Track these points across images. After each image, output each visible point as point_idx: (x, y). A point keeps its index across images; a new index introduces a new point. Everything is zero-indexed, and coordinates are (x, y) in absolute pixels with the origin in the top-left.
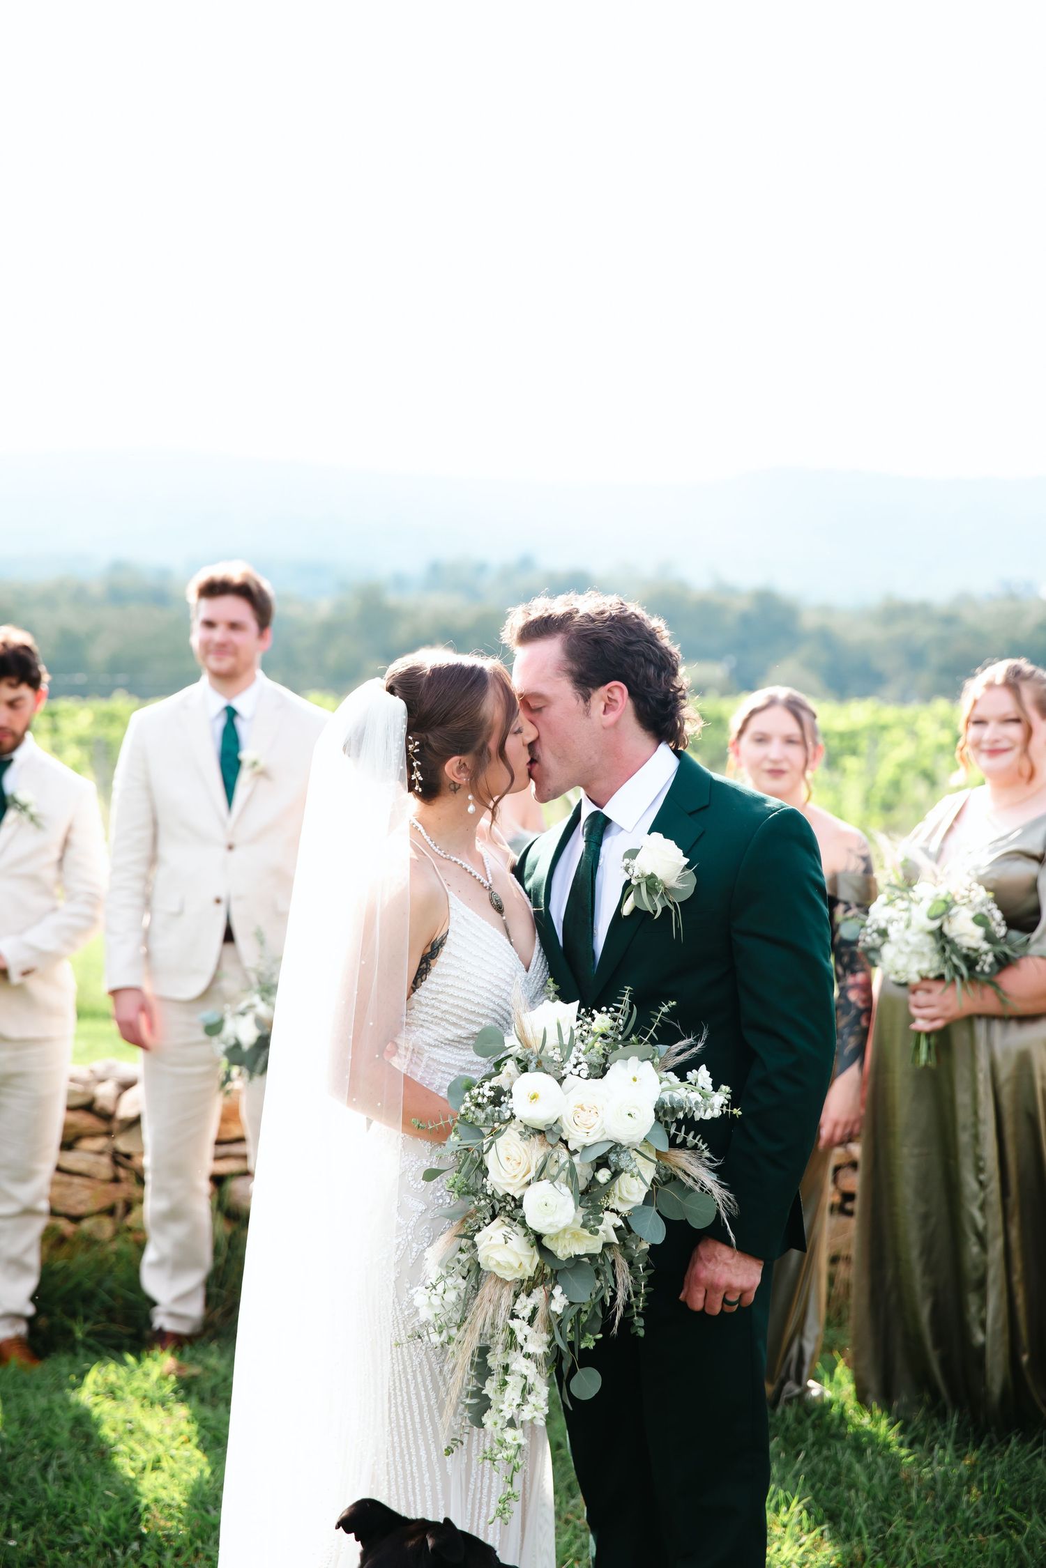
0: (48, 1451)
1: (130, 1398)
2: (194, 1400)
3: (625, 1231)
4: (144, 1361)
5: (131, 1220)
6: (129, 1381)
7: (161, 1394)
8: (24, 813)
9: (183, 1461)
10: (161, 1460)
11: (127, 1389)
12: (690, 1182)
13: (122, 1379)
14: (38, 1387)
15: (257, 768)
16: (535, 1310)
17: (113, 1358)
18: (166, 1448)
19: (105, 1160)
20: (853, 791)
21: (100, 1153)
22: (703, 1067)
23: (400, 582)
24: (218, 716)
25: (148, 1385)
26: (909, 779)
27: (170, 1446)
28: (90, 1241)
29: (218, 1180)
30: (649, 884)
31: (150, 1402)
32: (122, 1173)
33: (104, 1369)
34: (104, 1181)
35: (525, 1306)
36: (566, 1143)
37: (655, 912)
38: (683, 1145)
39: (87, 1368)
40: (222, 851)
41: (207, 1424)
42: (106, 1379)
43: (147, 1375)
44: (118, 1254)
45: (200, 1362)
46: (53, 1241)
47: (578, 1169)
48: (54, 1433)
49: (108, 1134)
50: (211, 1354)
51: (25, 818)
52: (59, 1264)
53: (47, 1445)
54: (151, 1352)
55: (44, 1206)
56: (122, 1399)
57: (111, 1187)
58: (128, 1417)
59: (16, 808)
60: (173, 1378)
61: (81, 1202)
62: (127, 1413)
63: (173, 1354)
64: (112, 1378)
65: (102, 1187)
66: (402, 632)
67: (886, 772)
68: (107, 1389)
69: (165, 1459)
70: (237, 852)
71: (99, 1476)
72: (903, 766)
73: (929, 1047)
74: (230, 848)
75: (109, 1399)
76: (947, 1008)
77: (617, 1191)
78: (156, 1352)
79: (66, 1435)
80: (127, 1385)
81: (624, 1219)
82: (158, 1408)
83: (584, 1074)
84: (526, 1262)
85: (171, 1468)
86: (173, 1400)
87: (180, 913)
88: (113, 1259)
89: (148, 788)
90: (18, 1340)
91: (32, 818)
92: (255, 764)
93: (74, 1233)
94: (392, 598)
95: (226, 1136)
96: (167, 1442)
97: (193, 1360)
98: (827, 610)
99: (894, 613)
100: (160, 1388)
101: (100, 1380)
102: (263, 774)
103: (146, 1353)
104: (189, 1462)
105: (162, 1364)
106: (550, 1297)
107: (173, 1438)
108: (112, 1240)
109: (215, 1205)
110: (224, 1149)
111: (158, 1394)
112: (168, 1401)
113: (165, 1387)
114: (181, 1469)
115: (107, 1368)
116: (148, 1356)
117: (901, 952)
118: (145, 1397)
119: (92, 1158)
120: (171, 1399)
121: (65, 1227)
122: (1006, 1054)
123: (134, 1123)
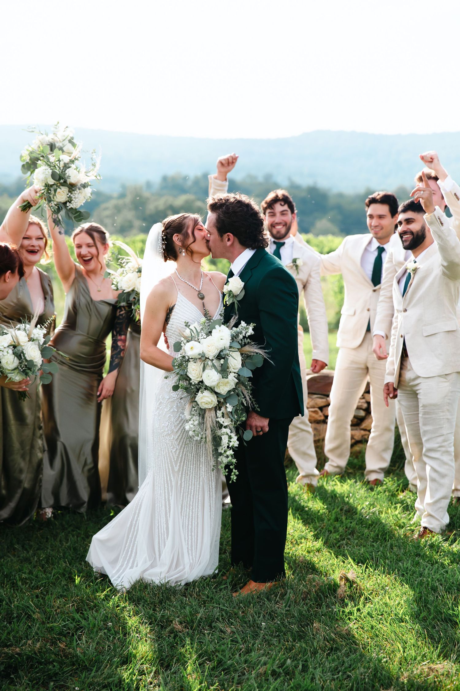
3: (239, 377)
12: (252, 354)
16: (223, 413)
22: (242, 321)
30: (229, 294)
35: (219, 413)
36: (208, 358)
38: (245, 345)
47: (215, 364)
77: (230, 365)
81: (237, 374)
83: (205, 337)
84: (214, 400)
106: (226, 407)
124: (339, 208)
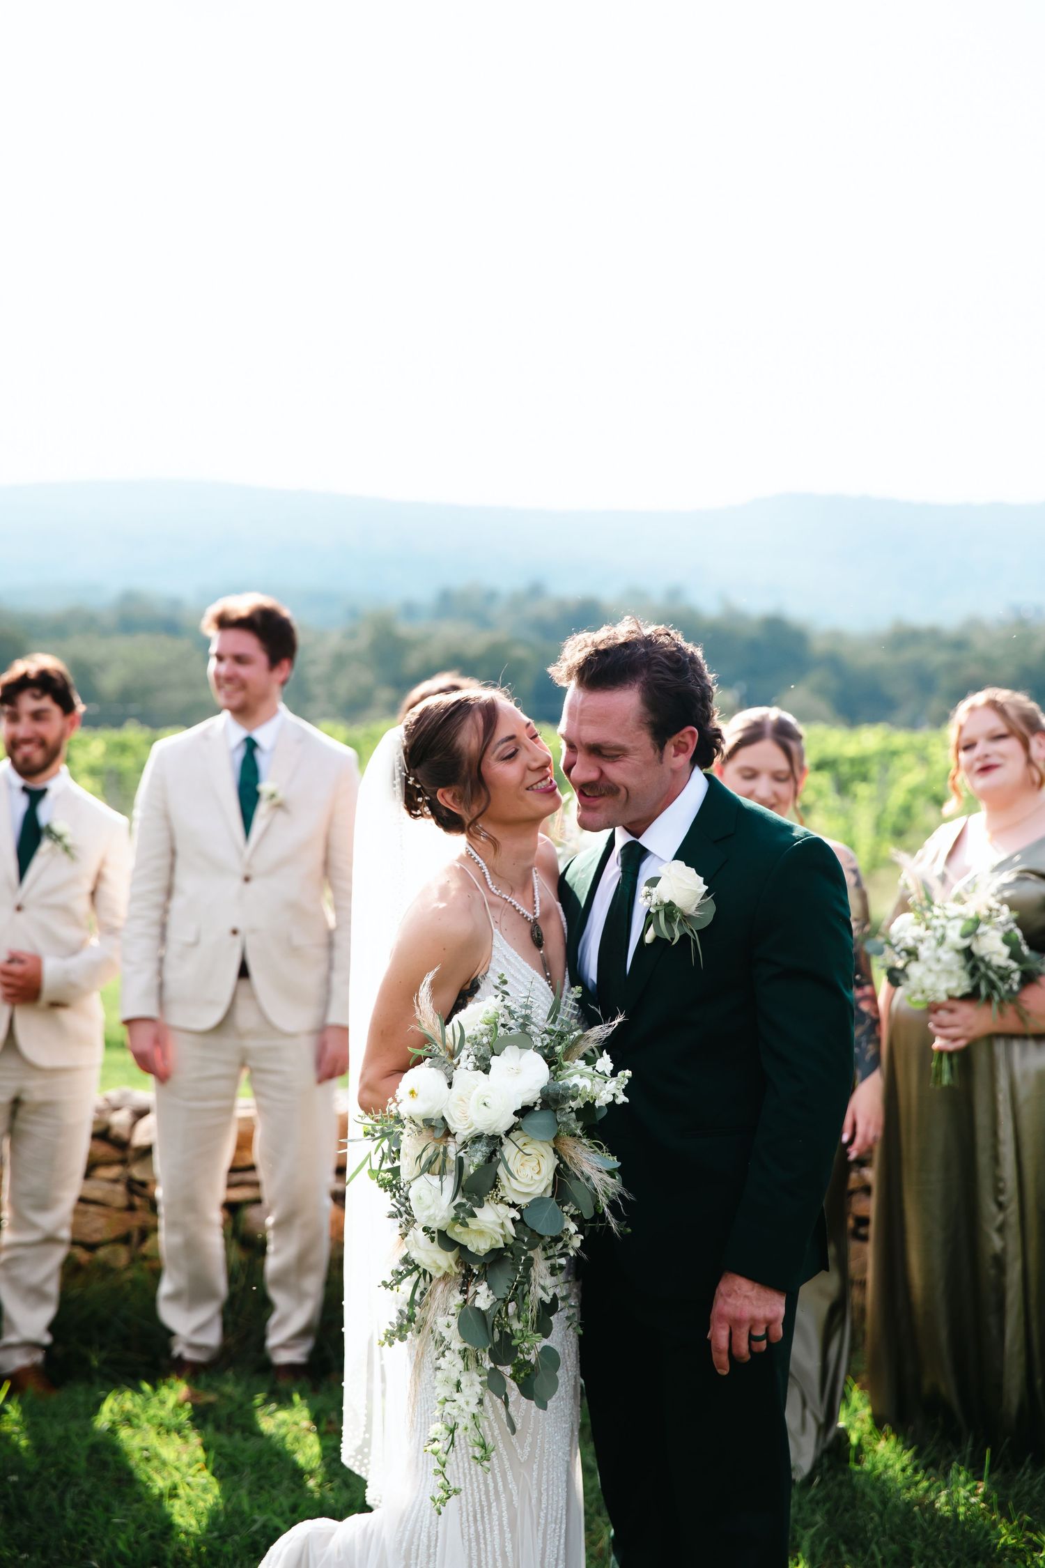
0: (65, 1479)
1: (146, 1425)
2: (210, 1428)
4: (160, 1389)
5: (146, 1248)
6: (145, 1408)
7: (178, 1421)
8: (58, 843)
9: (200, 1488)
10: (178, 1488)
11: (143, 1417)
13: (138, 1407)
14: (54, 1415)
15: (275, 801)
17: (129, 1386)
18: (183, 1475)
19: (120, 1188)
20: (864, 818)
21: (115, 1181)
23: (410, 610)
24: (238, 747)
25: (164, 1413)
26: (920, 804)
27: (187, 1472)
28: (106, 1269)
29: (232, 1208)
30: (667, 912)
31: (165, 1429)
32: (137, 1201)
33: (120, 1397)
34: (120, 1209)
37: (673, 939)
39: (102, 1396)
40: (238, 882)
41: (223, 1451)
42: (122, 1407)
43: (163, 1403)
44: (134, 1282)
45: (216, 1390)
46: (70, 1269)
48: (71, 1461)
49: (124, 1162)
50: (227, 1381)
51: (59, 848)
52: (75, 1292)
53: (63, 1473)
54: (167, 1380)
55: (65, 1234)
56: (139, 1427)
57: (126, 1216)
58: (144, 1445)
59: (51, 838)
60: (189, 1405)
61: (96, 1231)
62: (143, 1440)
63: (188, 1382)
64: (128, 1405)
65: (117, 1216)
66: (413, 661)
67: (897, 797)
68: (123, 1417)
69: (181, 1486)
70: (254, 885)
71: (117, 1503)
72: (914, 792)
73: (952, 1067)
74: (247, 879)
75: (126, 1427)
76: (970, 1028)
78: (172, 1380)
79: (83, 1464)
80: (143, 1413)
82: (174, 1436)
85: (188, 1496)
86: (189, 1427)
87: (196, 944)
88: (128, 1287)
89: (167, 817)
90: (34, 1368)
91: (66, 849)
92: (273, 796)
93: (90, 1261)
94: (404, 629)
95: (241, 1164)
96: (184, 1469)
97: (208, 1388)
98: (837, 636)
99: (904, 638)
100: (177, 1415)
101: (116, 1408)
102: (280, 806)
103: (162, 1381)
104: (205, 1489)
105: (176, 1392)
107: (190, 1465)
108: (127, 1268)
109: (230, 1233)
110: (238, 1177)
111: (174, 1421)
112: (184, 1428)
113: (181, 1415)
114: (198, 1496)
115: (123, 1396)
116: (164, 1383)
117: (930, 970)
118: (161, 1425)
119: (107, 1186)
120: (187, 1426)
121: (82, 1255)
122: (1025, 1076)
123: (146, 1152)
124: (833, 662)
